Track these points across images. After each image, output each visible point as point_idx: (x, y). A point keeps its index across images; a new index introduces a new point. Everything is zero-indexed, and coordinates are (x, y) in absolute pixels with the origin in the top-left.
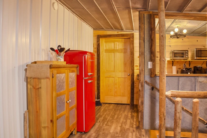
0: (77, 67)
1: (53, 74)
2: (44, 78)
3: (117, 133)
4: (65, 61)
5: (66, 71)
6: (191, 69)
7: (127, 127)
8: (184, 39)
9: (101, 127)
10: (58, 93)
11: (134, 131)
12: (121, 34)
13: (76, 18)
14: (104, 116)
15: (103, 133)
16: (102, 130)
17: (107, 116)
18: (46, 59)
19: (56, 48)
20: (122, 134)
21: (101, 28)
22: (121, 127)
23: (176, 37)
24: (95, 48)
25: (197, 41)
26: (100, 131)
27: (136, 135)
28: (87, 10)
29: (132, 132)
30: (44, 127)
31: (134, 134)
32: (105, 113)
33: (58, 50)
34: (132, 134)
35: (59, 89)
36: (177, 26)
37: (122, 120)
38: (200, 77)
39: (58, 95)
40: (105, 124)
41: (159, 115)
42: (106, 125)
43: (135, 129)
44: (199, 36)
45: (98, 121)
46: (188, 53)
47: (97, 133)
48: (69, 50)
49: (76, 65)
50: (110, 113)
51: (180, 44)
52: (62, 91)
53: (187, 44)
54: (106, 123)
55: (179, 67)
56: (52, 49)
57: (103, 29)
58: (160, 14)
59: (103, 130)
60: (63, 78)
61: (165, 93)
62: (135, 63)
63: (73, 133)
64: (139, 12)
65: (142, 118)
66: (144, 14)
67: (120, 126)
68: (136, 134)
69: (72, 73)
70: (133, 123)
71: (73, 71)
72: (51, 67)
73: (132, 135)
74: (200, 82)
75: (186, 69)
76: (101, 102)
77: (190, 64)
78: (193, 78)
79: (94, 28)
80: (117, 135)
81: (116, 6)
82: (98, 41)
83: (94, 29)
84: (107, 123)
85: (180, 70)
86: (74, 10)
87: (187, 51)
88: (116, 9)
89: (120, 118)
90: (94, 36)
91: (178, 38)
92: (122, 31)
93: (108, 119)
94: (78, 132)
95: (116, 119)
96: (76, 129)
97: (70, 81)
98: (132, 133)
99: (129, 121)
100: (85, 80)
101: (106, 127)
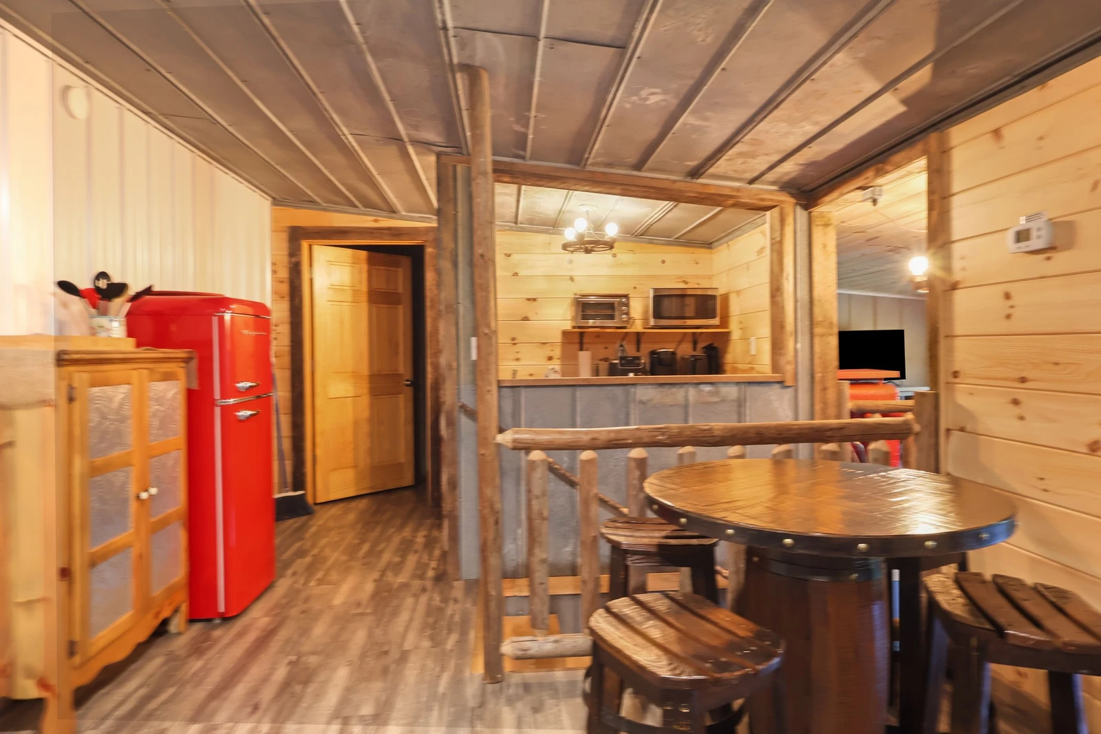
0: (187, 360)
1: (71, 388)
2: (27, 406)
3: (359, 605)
4: (130, 333)
5: (136, 374)
6: (638, 362)
7: (403, 578)
8: (619, 256)
9: (298, 591)
10: (99, 461)
11: (424, 590)
12: (389, 229)
13: (185, 155)
14: (315, 552)
15: (303, 612)
16: (300, 602)
17: (327, 552)
18: (37, 329)
19: (84, 283)
20: (377, 606)
21: (306, 199)
22: (378, 581)
23: (581, 249)
24: (282, 282)
25: (663, 262)
26: (293, 607)
27: (429, 603)
28: (230, 129)
29: (417, 592)
30: (29, 604)
31: (424, 599)
32: (324, 541)
33: (98, 289)
34: (417, 602)
35: (102, 446)
36: (584, 209)
37: (386, 557)
38: (642, 384)
39: (94, 471)
40: (317, 580)
41: (480, 511)
42: (320, 581)
43: (429, 584)
44: (669, 244)
45: (289, 572)
46: (627, 305)
47: (276, 615)
48: (148, 291)
49: (181, 353)
50: (344, 539)
51: (605, 271)
52: (116, 453)
53: (629, 271)
54: (320, 575)
55: (603, 353)
56: (66, 287)
57: (311, 201)
58: (478, 184)
59: (306, 600)
60: (121, 405)
61: (494, 439)
63: (173, 627)
64: (439, 155)
65: (454, 538)
66: (455, 167)
67: (374, 580)
68: (430, 599)
69: (164, 383)
70: (428, 565)
71: (167, 377)
72: (62, 360)
73: (415, 605)
74: (642, 402)
75: (623, 362)
76: (310, 499)
77: (638, 343)
78: (619, 391)
79: (274, 199)
80: (360, 610)
81: (347, 126)
82: (294, 252)
83: (276, 202)
84: (325, 575)
85: (604, 366)
86: (172, 121)
87: (626, 296)
88: (351, 138)
89: (381, 552)
90: (275, 231)
91: (588, 251)
92: (393, 215)
93: (329, 563)
94: (192, 620)
95: (364, 558)
96: (184, 608)
97: (154, 415)
98: (417, 598)
99: (412, 560)
100: (223, 408)
101: (317, 591)
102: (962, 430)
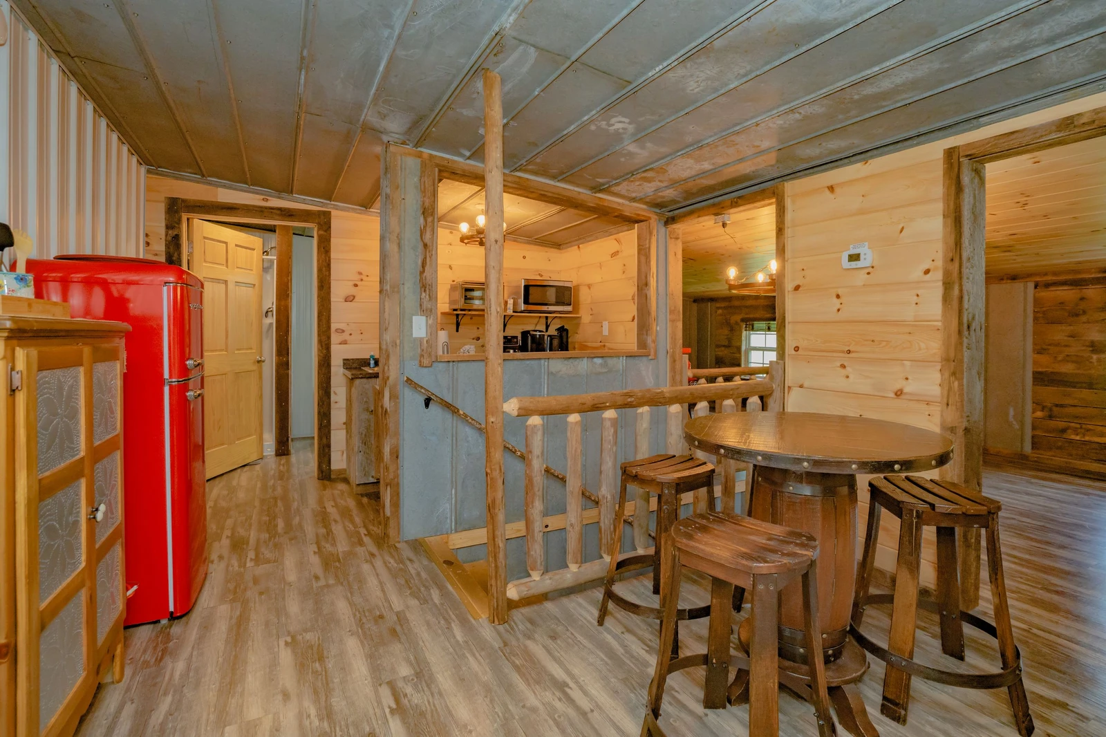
3: (317, 578)
6: (515, 340)
7: (342, 546)
9: (240, 574)
11: (372, 555)
12: (280, 209)
14: (227, 533)
16: (251, 584)
17: (242, 532)
20: (336, 576)
22: (319, 551)
23: (477, 241)
25: (524, 257)
26: (245, 590)
27: (386, 566)
29: (368, 558)
31: (378, 563)
32: (229, 522)
34: (374, 566)
37: (309, 530)
40: (251, 560)
42: (258, 560)
43: (374, 549)
44: (529, 243)
47: (233, 601)
50: (251, 517)
54: (251, 555)
55: (476, 334)
59: (256, 581)
60: (72, 393)
62: (332, 320)
64: (387, 145)
65: (396, 504)
67: (315, 553)
68: (385, 563)
70: (358, 533)
73: (375, 570)
80: (322, 582)
82: (172, 224)
84: (257, 555)
89: (300, 525)
90: (148, 200)
91: (481, 244)
93: (252, 541)
95: (286, 533)
98: (372, 563)
99: (338, 529)
101: (261, 570)
102: (801, 386)
